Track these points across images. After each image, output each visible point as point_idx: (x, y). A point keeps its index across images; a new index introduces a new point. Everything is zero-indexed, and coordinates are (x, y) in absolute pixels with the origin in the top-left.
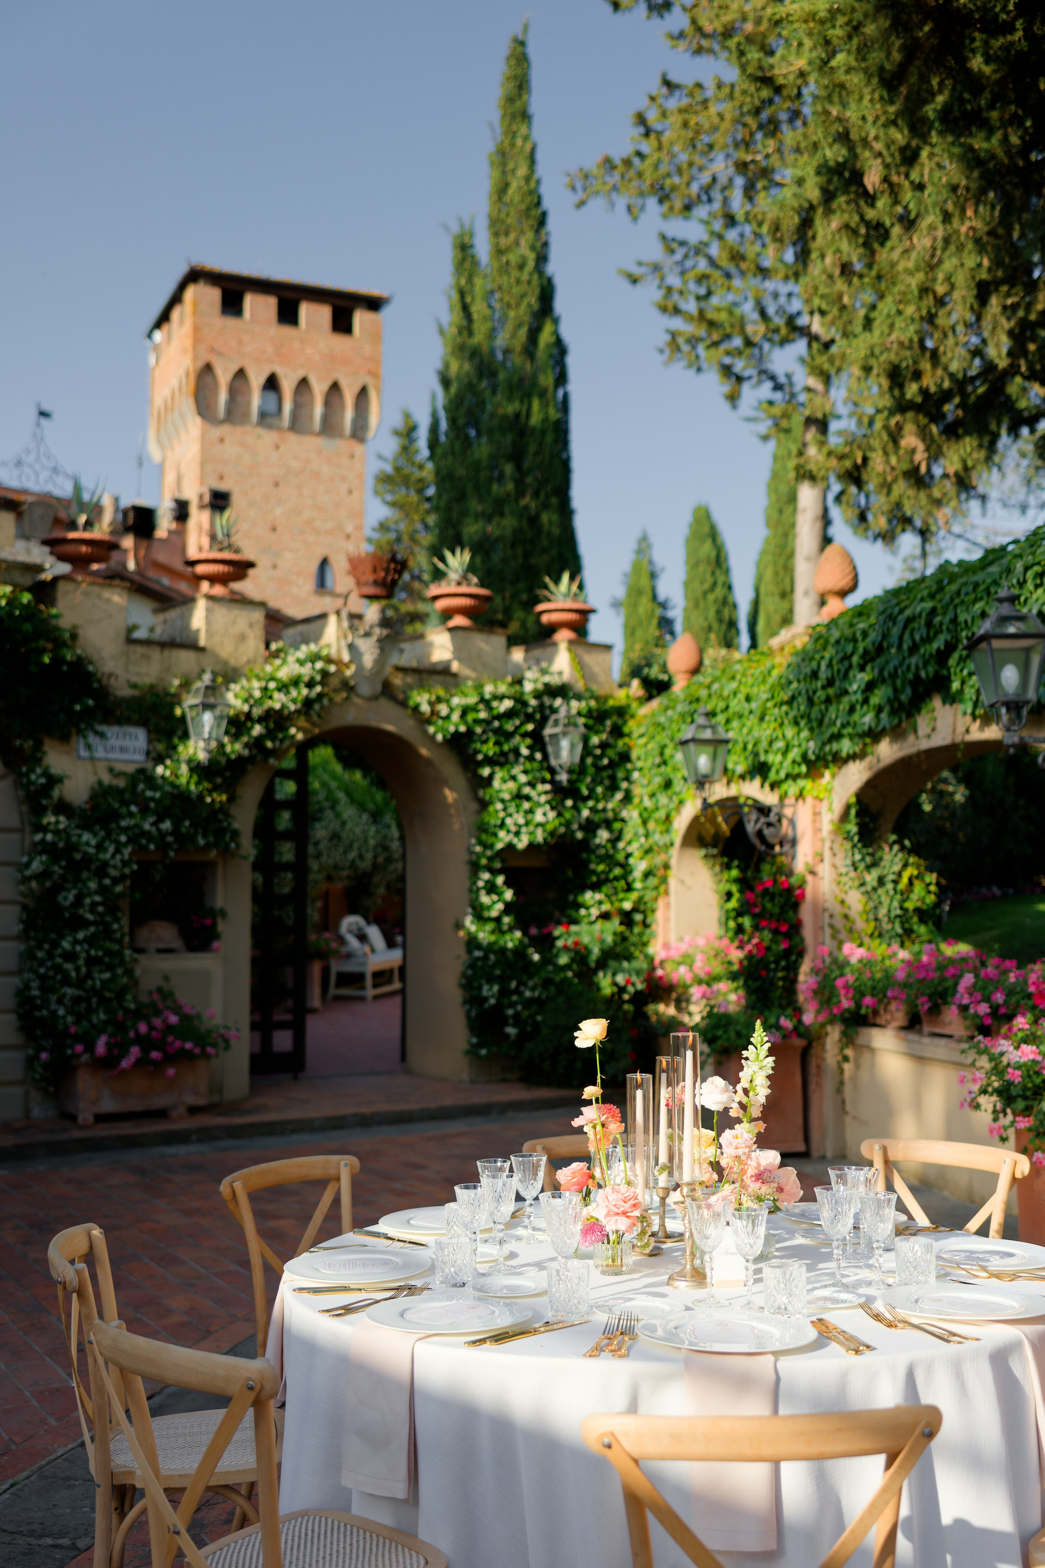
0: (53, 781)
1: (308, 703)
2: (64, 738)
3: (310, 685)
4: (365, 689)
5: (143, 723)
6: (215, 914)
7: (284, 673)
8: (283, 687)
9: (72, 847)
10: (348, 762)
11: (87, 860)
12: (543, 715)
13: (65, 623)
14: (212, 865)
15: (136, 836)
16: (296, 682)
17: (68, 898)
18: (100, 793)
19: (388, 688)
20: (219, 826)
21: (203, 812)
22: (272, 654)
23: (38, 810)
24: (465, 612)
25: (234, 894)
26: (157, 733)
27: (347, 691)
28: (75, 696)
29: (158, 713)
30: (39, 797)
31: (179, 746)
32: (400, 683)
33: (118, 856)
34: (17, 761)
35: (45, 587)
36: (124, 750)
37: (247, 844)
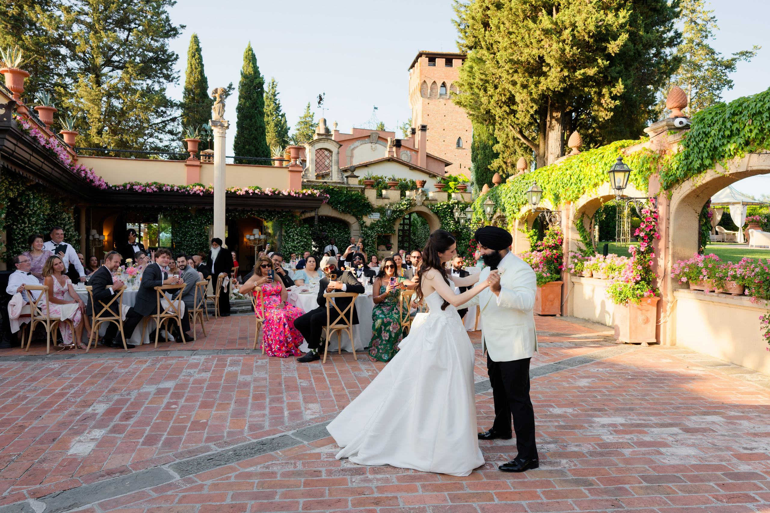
0: (364, 222)
1: (407, 208)
2: (366, 215)
3: (407, 205)
4: (419, 204)
5: (379, 212)
6: (391, 244)
7: (403, 203)
8: (403, 206)
9: (367, 233)
10: (419, 216)
11: (370, 235)
12: (453, 208)
13: (366, 196)
14: (391, 236)
15: (377, 231)
16: (405, 204)
17: (366, 241)
18: (372, 224)
19: (423, 204)
20: (391, 229)
21: (389, 227)
22: (402, 199)
23: (362, 227)
24: (440, 188)
25: (395, 241)
26: (381, 214)
27: (415, 205)
28: (368, 208)
29: (381, 210)
30: (362, 225)
31: (384, 216)
32: (426, 203)
33: (374, 235)
34: (359, 219)
35: (363, 190)
36: (376, 216)
37: (397, 232)
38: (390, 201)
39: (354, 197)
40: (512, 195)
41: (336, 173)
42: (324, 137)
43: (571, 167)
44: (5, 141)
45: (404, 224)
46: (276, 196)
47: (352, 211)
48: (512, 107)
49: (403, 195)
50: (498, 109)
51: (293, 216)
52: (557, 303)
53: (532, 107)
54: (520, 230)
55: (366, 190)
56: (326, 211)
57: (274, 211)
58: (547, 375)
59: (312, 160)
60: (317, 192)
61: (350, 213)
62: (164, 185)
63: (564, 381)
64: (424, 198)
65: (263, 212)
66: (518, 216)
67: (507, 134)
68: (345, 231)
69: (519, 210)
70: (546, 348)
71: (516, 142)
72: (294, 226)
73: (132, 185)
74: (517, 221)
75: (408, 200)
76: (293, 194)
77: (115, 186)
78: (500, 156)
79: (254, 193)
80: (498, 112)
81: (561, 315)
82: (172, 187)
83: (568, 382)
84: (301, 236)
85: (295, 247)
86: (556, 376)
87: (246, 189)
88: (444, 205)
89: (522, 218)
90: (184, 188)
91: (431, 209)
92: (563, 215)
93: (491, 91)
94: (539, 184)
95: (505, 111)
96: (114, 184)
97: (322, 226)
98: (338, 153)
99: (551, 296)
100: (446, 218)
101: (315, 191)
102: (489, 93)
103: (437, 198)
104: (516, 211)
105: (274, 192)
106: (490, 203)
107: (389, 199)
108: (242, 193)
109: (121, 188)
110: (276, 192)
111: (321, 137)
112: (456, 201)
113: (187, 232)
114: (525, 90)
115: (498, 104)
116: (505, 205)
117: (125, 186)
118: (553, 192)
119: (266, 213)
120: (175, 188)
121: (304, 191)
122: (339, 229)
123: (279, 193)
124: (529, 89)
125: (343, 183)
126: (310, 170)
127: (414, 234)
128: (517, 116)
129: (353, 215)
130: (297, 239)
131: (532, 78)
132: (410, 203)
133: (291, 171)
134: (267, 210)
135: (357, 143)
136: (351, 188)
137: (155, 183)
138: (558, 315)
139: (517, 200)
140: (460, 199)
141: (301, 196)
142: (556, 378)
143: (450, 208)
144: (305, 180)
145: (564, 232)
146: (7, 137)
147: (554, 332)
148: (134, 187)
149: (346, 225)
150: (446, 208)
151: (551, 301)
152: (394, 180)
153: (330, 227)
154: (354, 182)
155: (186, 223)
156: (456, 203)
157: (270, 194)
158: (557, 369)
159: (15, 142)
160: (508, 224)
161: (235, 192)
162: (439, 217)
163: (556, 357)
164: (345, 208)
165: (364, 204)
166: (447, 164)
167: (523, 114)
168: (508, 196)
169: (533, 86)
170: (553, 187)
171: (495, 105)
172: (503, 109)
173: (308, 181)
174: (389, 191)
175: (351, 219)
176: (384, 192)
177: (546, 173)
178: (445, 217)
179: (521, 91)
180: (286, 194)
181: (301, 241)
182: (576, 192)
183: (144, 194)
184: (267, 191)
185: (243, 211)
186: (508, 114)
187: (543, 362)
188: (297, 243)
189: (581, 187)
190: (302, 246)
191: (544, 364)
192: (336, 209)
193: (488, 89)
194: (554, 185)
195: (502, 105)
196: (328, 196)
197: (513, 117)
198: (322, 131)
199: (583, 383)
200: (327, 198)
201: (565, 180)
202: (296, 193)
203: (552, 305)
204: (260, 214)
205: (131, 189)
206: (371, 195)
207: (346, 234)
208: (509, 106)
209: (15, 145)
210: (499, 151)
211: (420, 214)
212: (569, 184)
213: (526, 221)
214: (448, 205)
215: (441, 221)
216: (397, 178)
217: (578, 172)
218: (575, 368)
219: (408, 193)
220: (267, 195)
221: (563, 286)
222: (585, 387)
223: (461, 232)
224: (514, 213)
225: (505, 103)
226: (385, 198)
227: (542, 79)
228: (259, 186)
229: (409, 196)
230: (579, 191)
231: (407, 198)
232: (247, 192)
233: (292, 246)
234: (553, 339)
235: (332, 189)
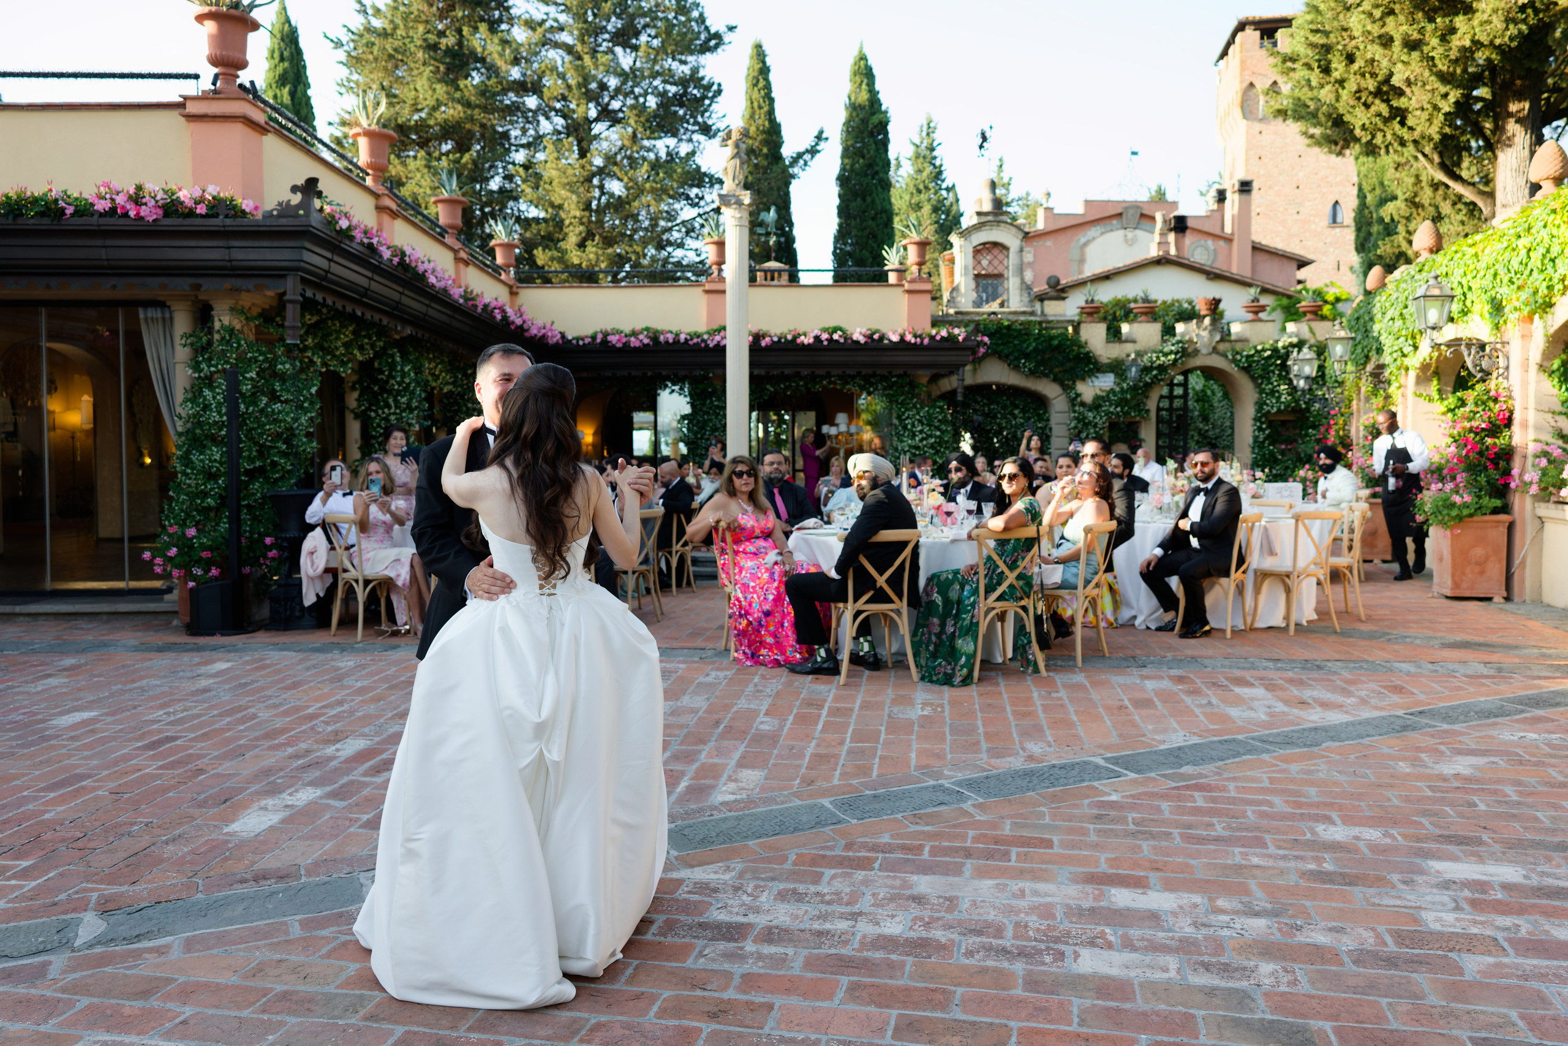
0: (1078, 395)
1: (1175, 360)
2: (1083, 379)
3: (1176, 353)
4: (1205, 351)
5: (1112, 371)
6: (1141, 441)
7: (1166, 350)
8: (1166, 355)
9: (1085, 418)
10: (1207, 378)
11: (1090, 423)
12: (1287, 355)
13: (1084, 340)
14: (1138, 422)
15: (1107, 413)
16: (1171, 352)
18: (1097, 398)
19: (1215, 350)
20: (1140, 408)
21: (1133, 403)
22: (1164, 341)
23: (1074, 405)
24: (1256, 313)
25: (1148, 433)
26: (1117, 375)
27: (1196, 352)
28: (1087, 364)
29: (1117, 368)
30: (1075, 401)
31: (1124, 380)
32: (1222, 347)
33: (1101, 421)
34: (1067, 388)
35: (1077, 327)
36: (1106, 382)
37: (1153, 414)
38: (1138, 347)
39: (1056, 342)
40: (1397, 314)
41: (1017, 292)
42: (990, 218)
43: (1529, 229)
44: (305, 252)
45: (1171, 397)
46: (875, 344)
47: (1051, 371)
48: (1395, 103)
49: (1169, 331)
50: (1360, 111)
51: (913, 385)
52: (1496, 570)
53: (1445, 96)
54: (1420, 395)
55: (1083, 326)
56: (996, 373)
57: (874, 375)
58: (1365, 741)
59: (966, 268)
60: (960, 333)
61: (1046, 376)
62: (663, 332)
63: (1404, 759)
64: (1218, 338)
65: (853, 377)
66: (1415, 361)
67: (1417, 176)
68: (1039, 415)
69: (1416, 348)
70: (1408, 674)
71: (1440, 192)
72: (915, 406)
73: (606, 334)
74: (1412, 374)
75: (1178, 342)
76: (909, 338)
77: (577, 339)
78: (1401, 229)
79: (830, 340)
80: (1359, 118)
81: (1508, 599)
82: (677, 335)
83: (1415, 761)
84: (929, 425)
85: (917, 448)
86: (1387, 745)
87: (817, 332)
88: (1264, 350)
89: (1424, 367)
90: (699, 336)
91: (1234, 361)
92: (1515, 350)
93: (1338, 67)
94: (1455, 280)
95: (1379, 115)
96: (576, 334)
97: (989, 405)
98: (1021, 250)
99: (1478, 552)
100: (1269, 379)
101: (956, 331)
102: (1336, 75)
103: (1247, 335)
104: (1407, 349)
105: (870, 337)
106: (1342, 334)
107: (1134, 342)
108: (807, 340)
109: (587, 341)
110: (876, 337)
111: (984, 219)
112: (1295, 340)
113: (705, 422)
114: (1415, 55)
115: (1359, 98)
116: (1382, 339)
117: (594, 337)
118: (1487, 297)
119: (858, 380)
120: (682, 337)
121: (934, 332)
122: (1023, 411)
123: (882, 337)
124: (1426, 49)
125: (1032, 313)
126: (962, 289)
127: (1205, 419)
128: (1410, 122)
129: (1055, 380)
130: (921, 432)
131: (1432, 20)
132: (1184, 349)
133: (909, 292)
134: (859, 373)
135: (1093, 232)
136: (1049, 322)
137: (647, 329)
138: (1498, 599)
139: (1408, 324)
140: (1306, 334)
141: (926, 341)
142: (1386, 750)
143: (1279, 358)
144: (952, 311)
145: (1516, 394)
146: (307, 245)
147: (1459, 637)
148: (610, 338)
149: (1040, 403)
150: (1269, 357)
151: (1478, 564)
152: (1146, 300)
153: (1005, 407)
154: (1055, 310)
155: (704, 404)
156: (1292, 345)
157: (862, 340)
158: (1405, 728)
159: (329, 255)
160: (1389, 383)
161: (795, 338)
162: (1253, 379)
163: (1422, 697)
164: (1037, 366)
165: (1077, 356)
166: (1302, 263)
167: (1425, 115)
168: (1388, 316)
169: (1435, 42)
170: (1487, 282)
171: (1352, 103)
172: (1373, 109)
173: (957, 313)
174: (1136, 325)
175: (1050, 389)
176: (1125, 328)
177: (1472, 251)
178: (1266, 376)
179: (1405, 58)
180: (895, 338)
181: (931, 436)
182: (1543, 290)
183: (626, 349)
184: (858, 336)
185: (813, 378)
186: (1386, 121)
187: (1376, 708)
188: (921, 440)
189: (1556, 277)
190: (932, 446)
191: (1376, 714)
192: (1016, 368)
193: (1333, 66)
194: (1489, 277)
195: (1370, 99)
196: (986, 339)
197: (1397, 127)
198: (987, 207)
199: (1463, 766)
200: (981, 344)
201: (1515, 265)
202: (915, 336)
203: (1482, 573)
204: (847, 383)
205: (605, 342)
206: (1094, 336)
207: (1040, 420)
208: (1387, 101)
209: (330, 260)
210: (1396, 218)
211: (1209, 373)
212: (1527, 272)
213: (1436, 373)
214: (1275, 350)
215: (1258, 386)
216: (1152, 297)
217: (1547, 239)
218: (1456, 727)
219: (1180, 327)
220: (858, 342)
221: (1511, 527)
222: (1457, 776)
223: (1308, 410)
224: (1404, 356)
225: (1378, 93)
226: (1127, 341)
227: (1460, 21)
228: (843, 325)
229: (1183, 335)
230: (1550, 288)
231: (1178, 338)
232: (817, 338)
233: (910, 446)
234: (1447, 653)
235: (1009, 327)
